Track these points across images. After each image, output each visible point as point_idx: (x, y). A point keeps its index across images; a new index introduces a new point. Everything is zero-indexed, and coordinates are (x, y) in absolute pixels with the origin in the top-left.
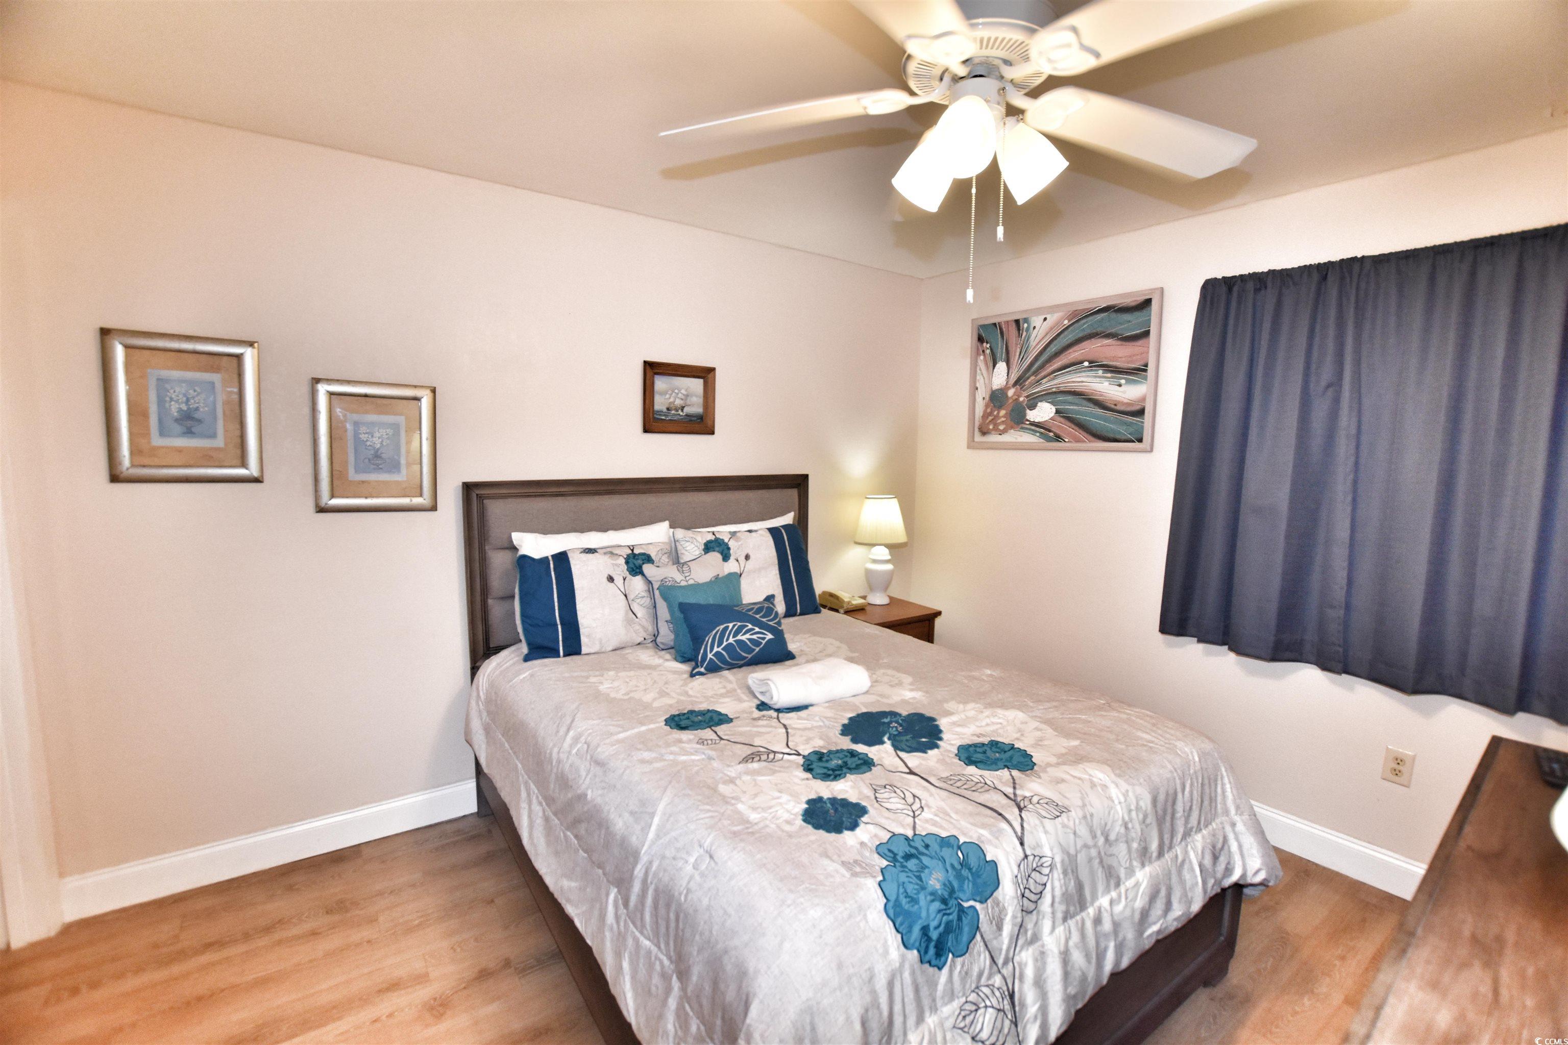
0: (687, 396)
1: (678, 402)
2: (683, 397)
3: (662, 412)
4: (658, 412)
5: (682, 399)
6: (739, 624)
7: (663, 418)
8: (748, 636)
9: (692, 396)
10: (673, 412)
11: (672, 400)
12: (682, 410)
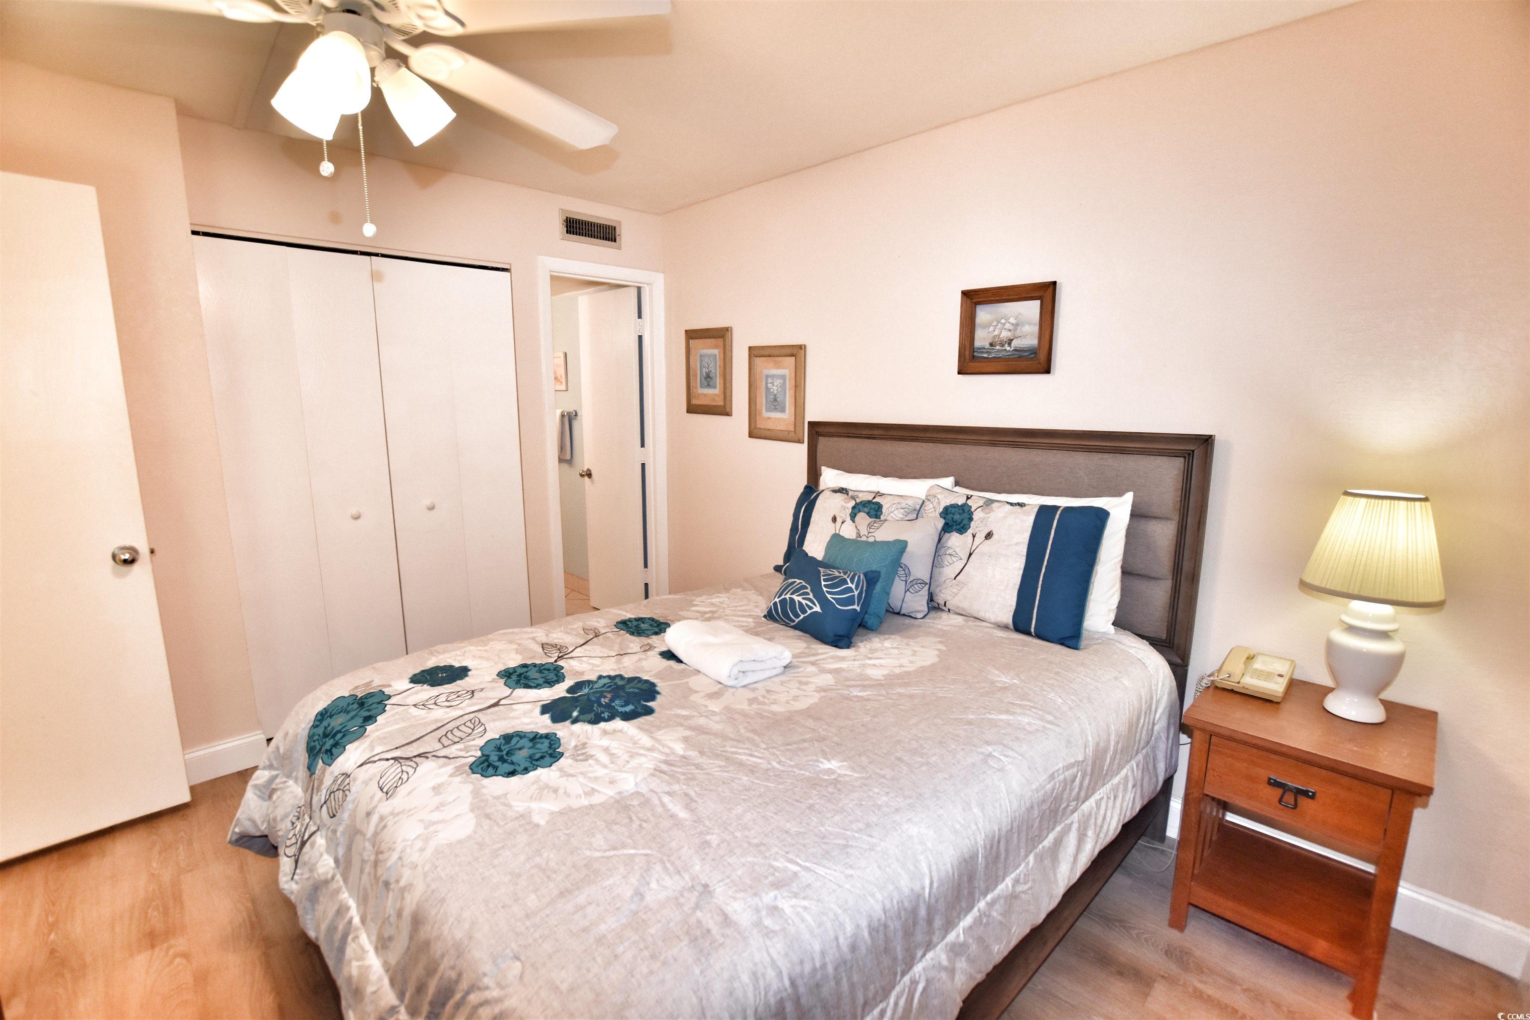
0: (1017, 325)
1: (1005, 335)
2: (1011, 327)
3: (984, 348)
4: (979, 349)
5: (1010, 330)
6: (804, 584)
7: (985, 355)
8: (800, 598)
9: (1023, 324)
10: (998, 347)
11: (996, 333)
12: (1010, 344)
